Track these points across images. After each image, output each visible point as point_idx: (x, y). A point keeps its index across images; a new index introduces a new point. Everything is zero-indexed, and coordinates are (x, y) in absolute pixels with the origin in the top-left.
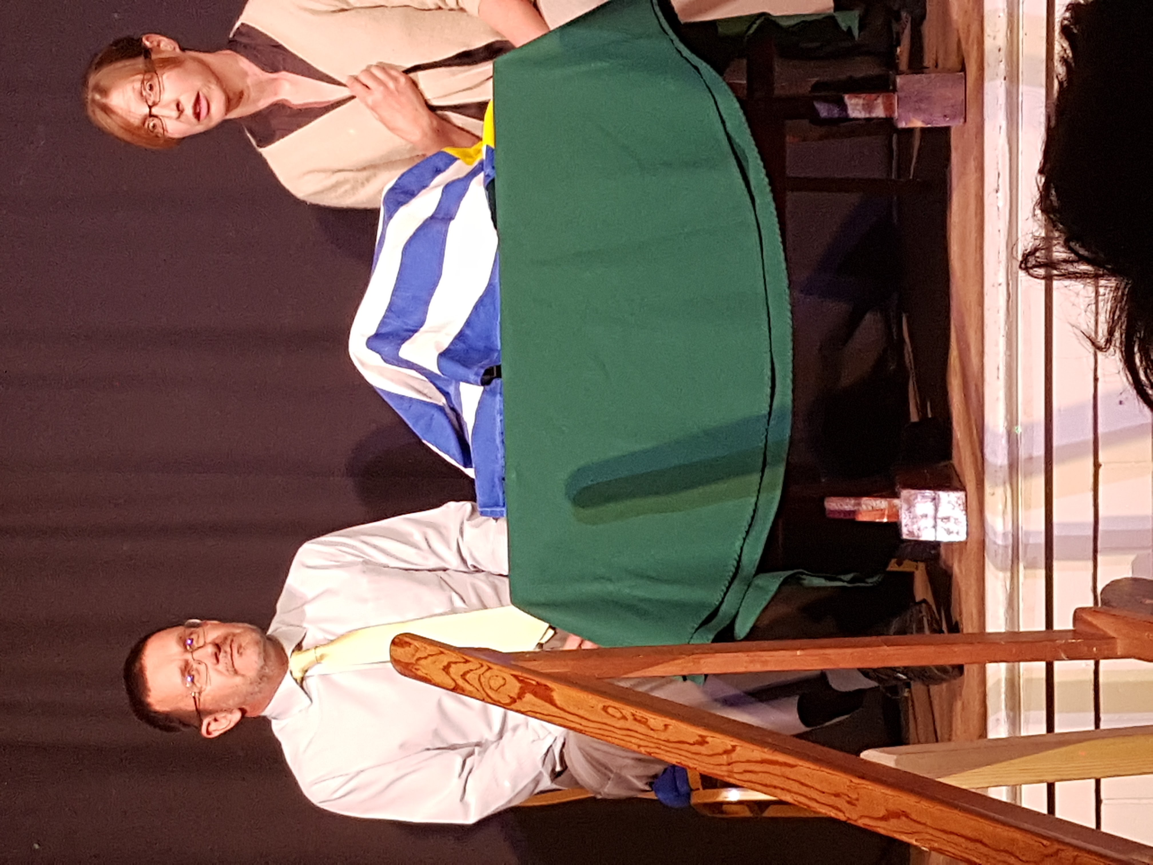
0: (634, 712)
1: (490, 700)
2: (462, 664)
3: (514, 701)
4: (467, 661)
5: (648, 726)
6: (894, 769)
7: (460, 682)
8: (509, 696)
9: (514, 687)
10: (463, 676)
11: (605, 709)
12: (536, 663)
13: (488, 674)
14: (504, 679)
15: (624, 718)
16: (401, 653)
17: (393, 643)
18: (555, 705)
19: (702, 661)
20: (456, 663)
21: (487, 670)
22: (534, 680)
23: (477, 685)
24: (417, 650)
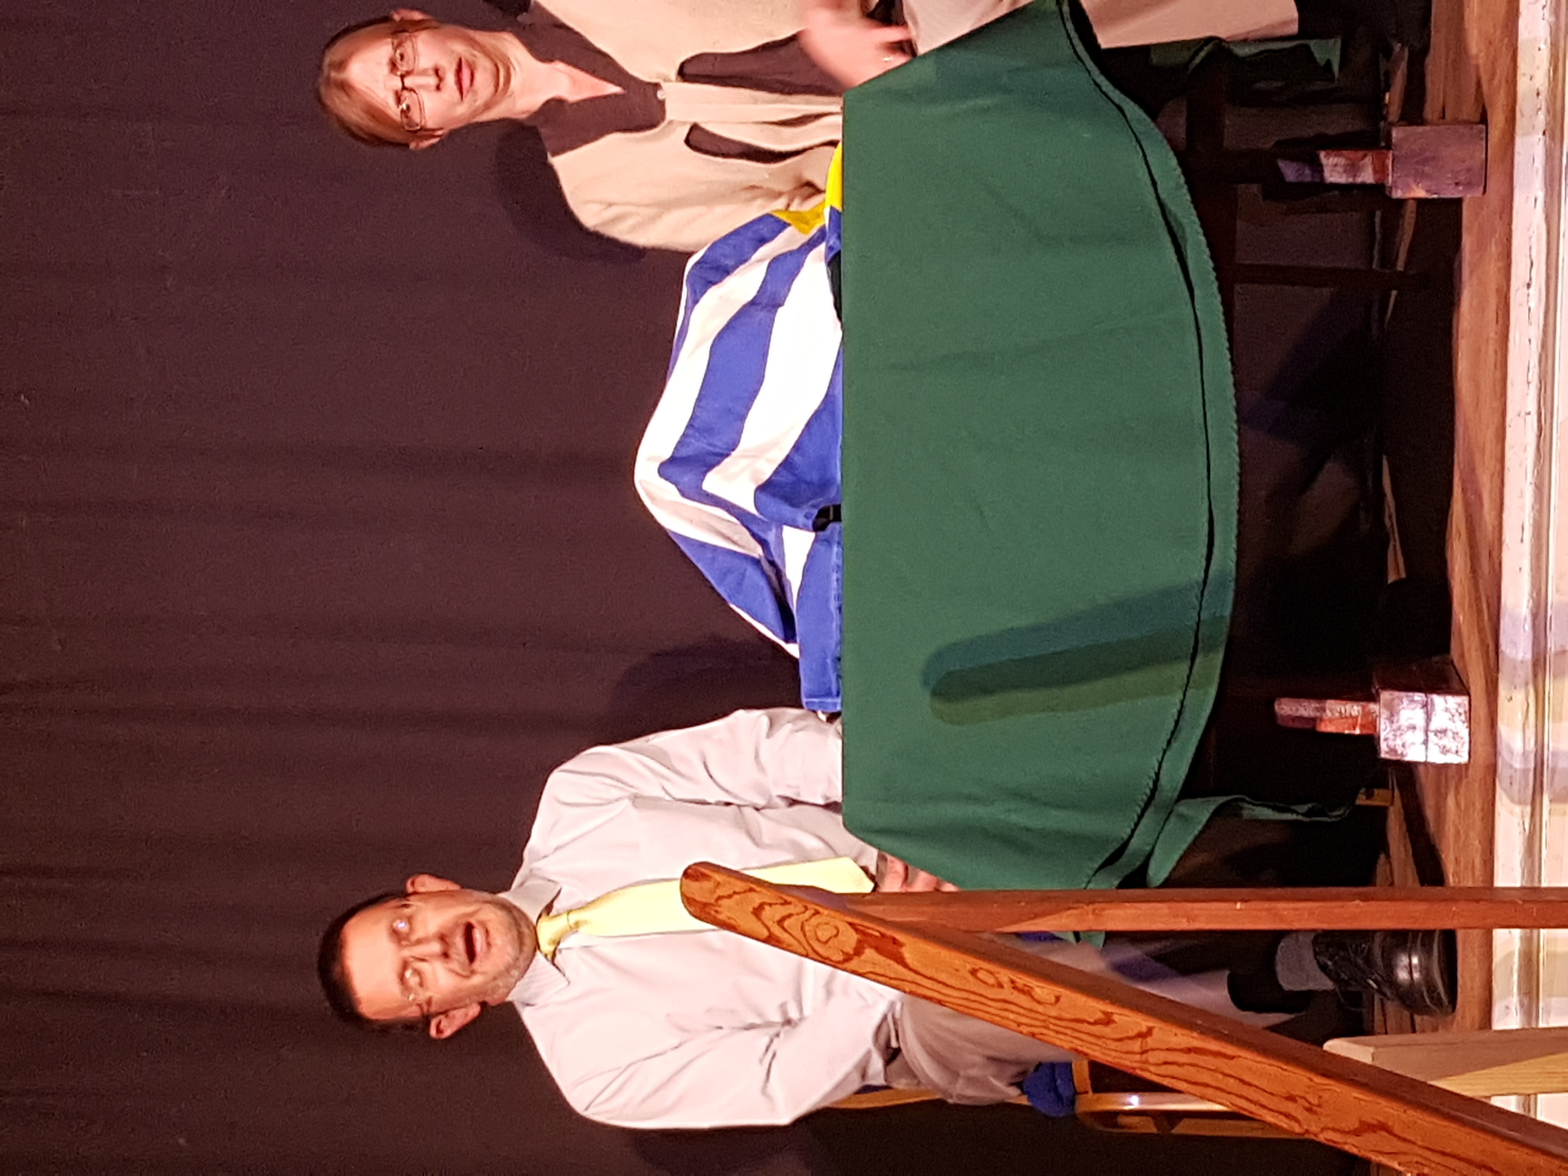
0: (1012, 977)
1: (815, 956)
2: (778, 906)
3: (848, 958)
4: (786, 903)
5: (1032, 997)
6: (1370, 1066)
7: (777, 931)
8: (843, 952)
9: (850, 939)
10: (780, 922)
11: (974, 972)
12: (881, 908)
13: (815, 921)
14: (836, 928)
15: (1001, 986)
16: (698, 889)
17: (686, 874)
18: (905, 966)
19: (1107, 912)
20: (770, 905)
21: (814, 915)
22: (876, 930)
23: (800, 936)
24: (718, 884)
